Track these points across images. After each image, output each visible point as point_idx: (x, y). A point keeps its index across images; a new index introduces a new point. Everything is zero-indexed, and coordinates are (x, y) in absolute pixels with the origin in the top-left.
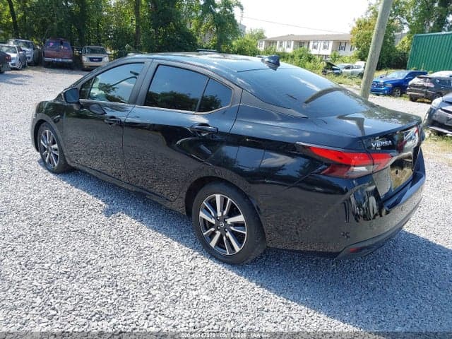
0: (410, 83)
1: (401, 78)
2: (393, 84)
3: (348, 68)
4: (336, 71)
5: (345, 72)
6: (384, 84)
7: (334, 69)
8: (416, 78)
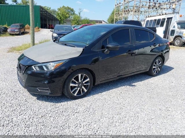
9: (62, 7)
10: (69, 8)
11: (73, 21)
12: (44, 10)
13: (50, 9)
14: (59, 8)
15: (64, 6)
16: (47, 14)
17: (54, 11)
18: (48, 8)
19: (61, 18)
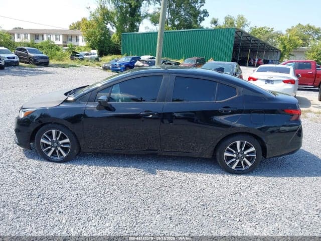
0: (135, 64)
1: (128, 61)
2: (125, 65)
3: (87, 54)
4: (80, 57)
5: (86, 58)
6: (120, 65)
7: (79, 56)
8: (138, 61)
9: (297, 26)
10: (310, 27)
11: (310, 52)
12: (243, 35)
13: (272, 31)
14: (290, 28)
15: (300, 24)
16: (250, 41)
17: (278, 35)
18: (269, 28)
19: (284, 47)
